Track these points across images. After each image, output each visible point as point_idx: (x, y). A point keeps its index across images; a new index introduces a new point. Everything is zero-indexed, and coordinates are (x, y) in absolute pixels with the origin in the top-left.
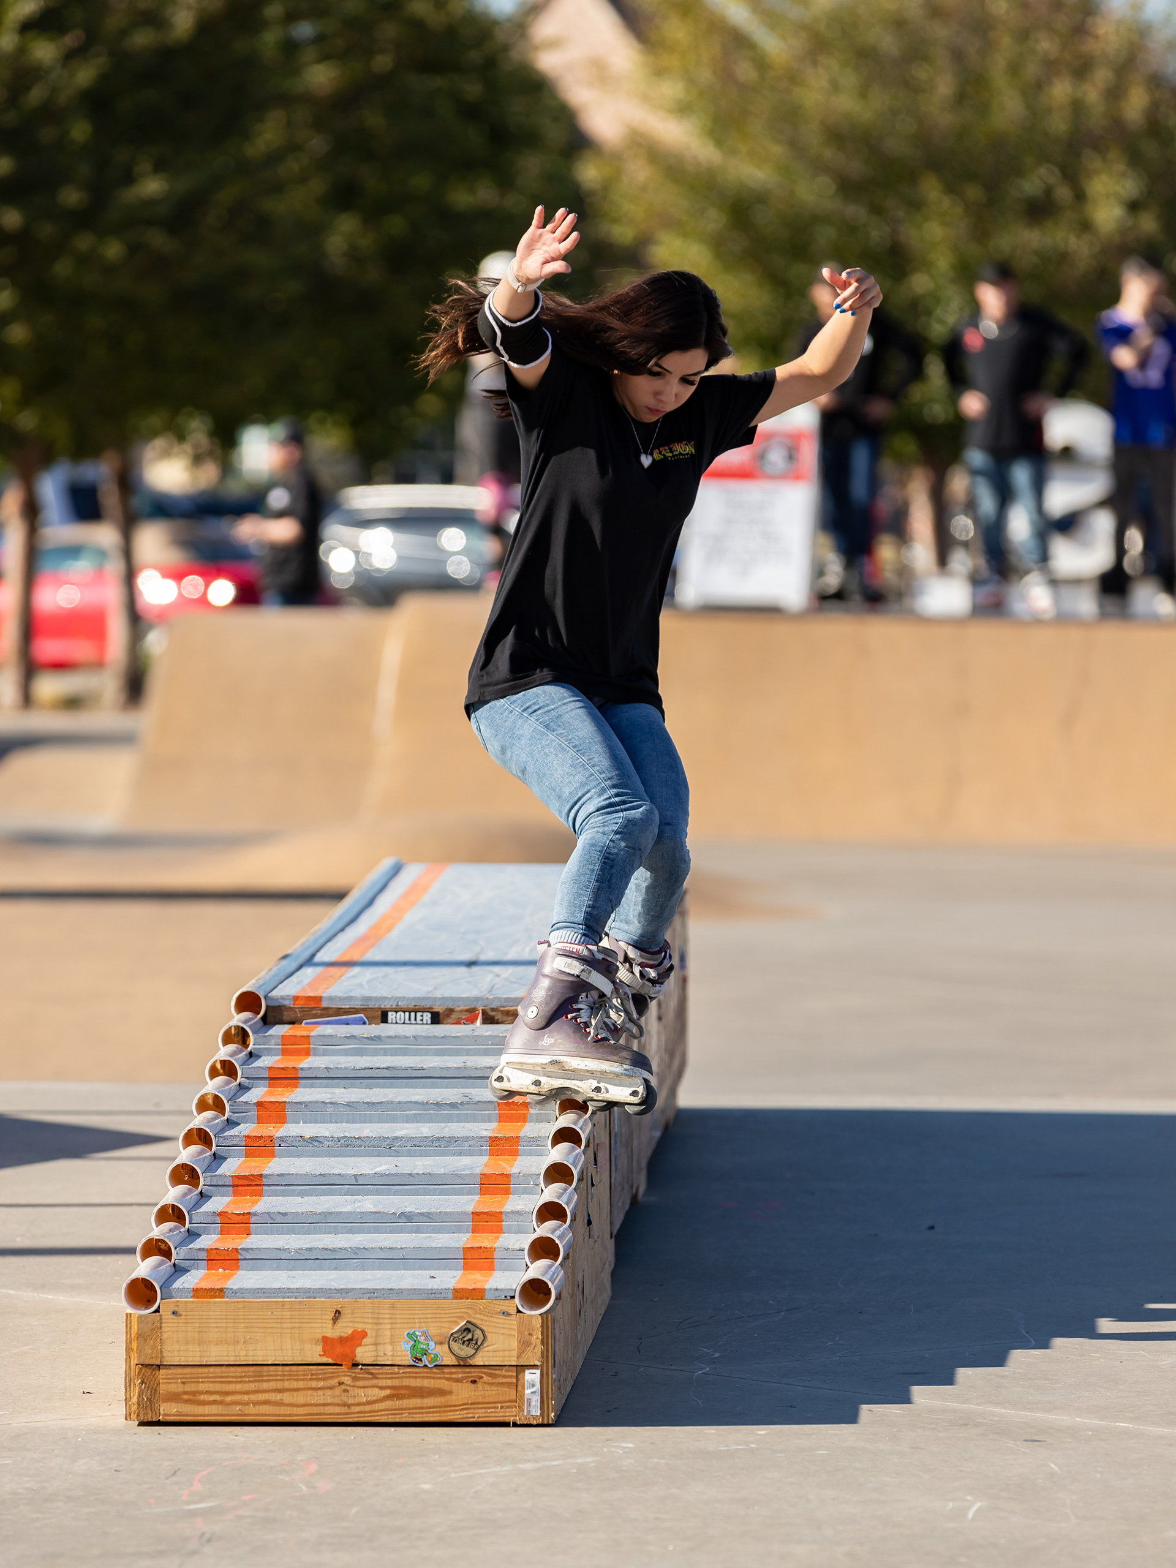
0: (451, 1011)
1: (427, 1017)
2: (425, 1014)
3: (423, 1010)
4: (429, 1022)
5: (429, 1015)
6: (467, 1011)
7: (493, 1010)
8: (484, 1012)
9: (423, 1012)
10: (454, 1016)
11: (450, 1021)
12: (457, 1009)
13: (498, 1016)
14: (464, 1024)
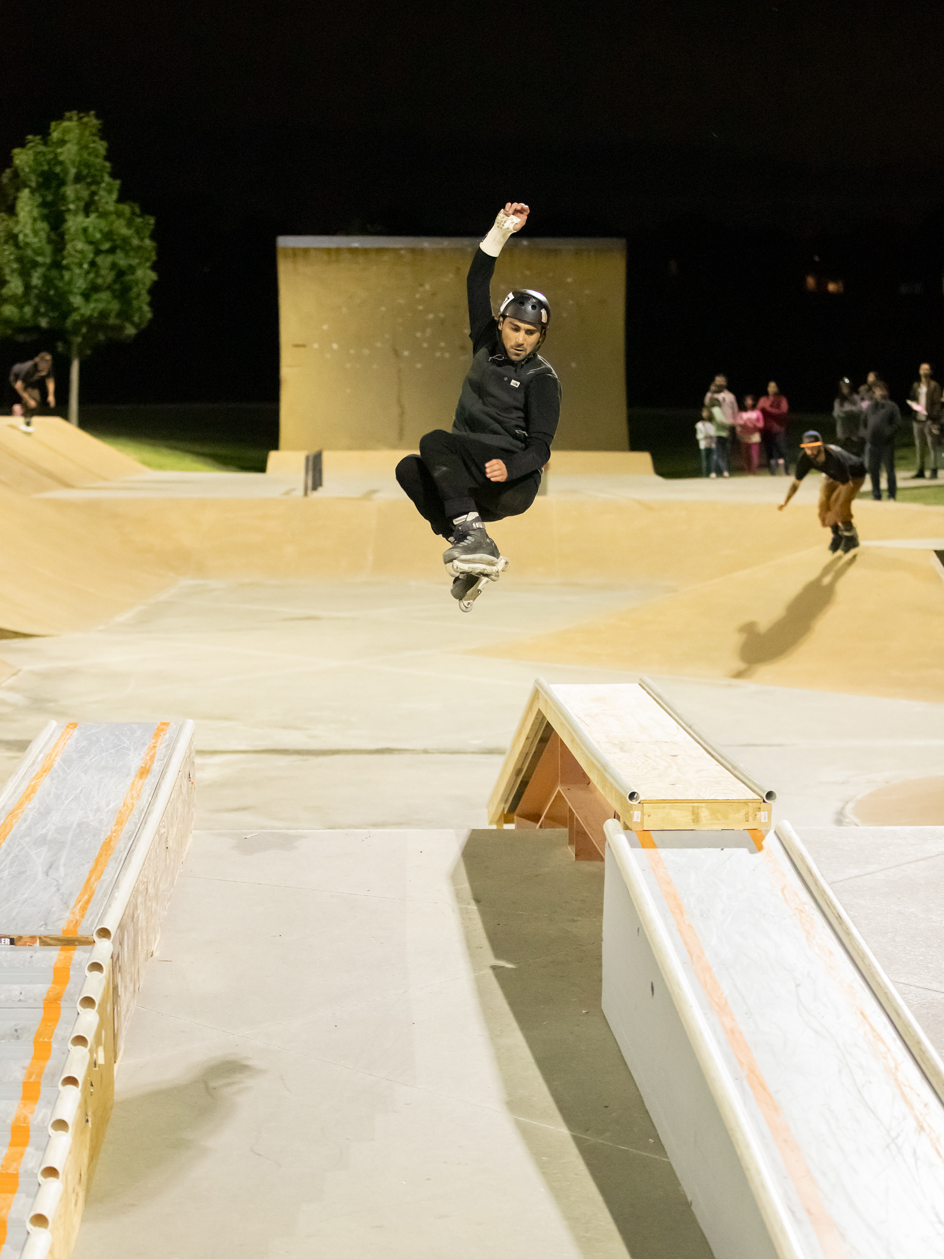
0: (20, 938)
1: (8, 941)
2: (6, 939)
3: (5, 937)
4: (9, 943)
5: (9, 940)
6: (30, 937)
7: (45, 937)
8: (40, 938)
9: (5, 938)
10: (23, 940)
11: (20, 943)
12: (23, 936)
13: (48, 940)
14: (29, 945)
